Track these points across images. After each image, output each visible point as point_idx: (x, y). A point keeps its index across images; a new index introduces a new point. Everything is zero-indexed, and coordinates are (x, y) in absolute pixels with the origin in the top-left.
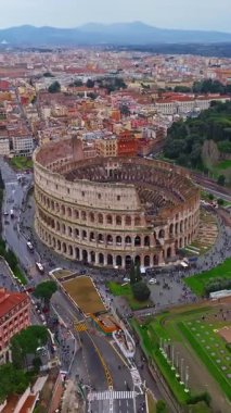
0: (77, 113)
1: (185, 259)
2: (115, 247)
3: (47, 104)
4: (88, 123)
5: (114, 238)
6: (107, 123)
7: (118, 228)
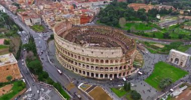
0: (55, 7)
1: (138, 69)
2: (109, 72)
3: (41, 4)
4: (63, 11)
5: (109, 68)
6: (70, 11)
7: (112, 64)
